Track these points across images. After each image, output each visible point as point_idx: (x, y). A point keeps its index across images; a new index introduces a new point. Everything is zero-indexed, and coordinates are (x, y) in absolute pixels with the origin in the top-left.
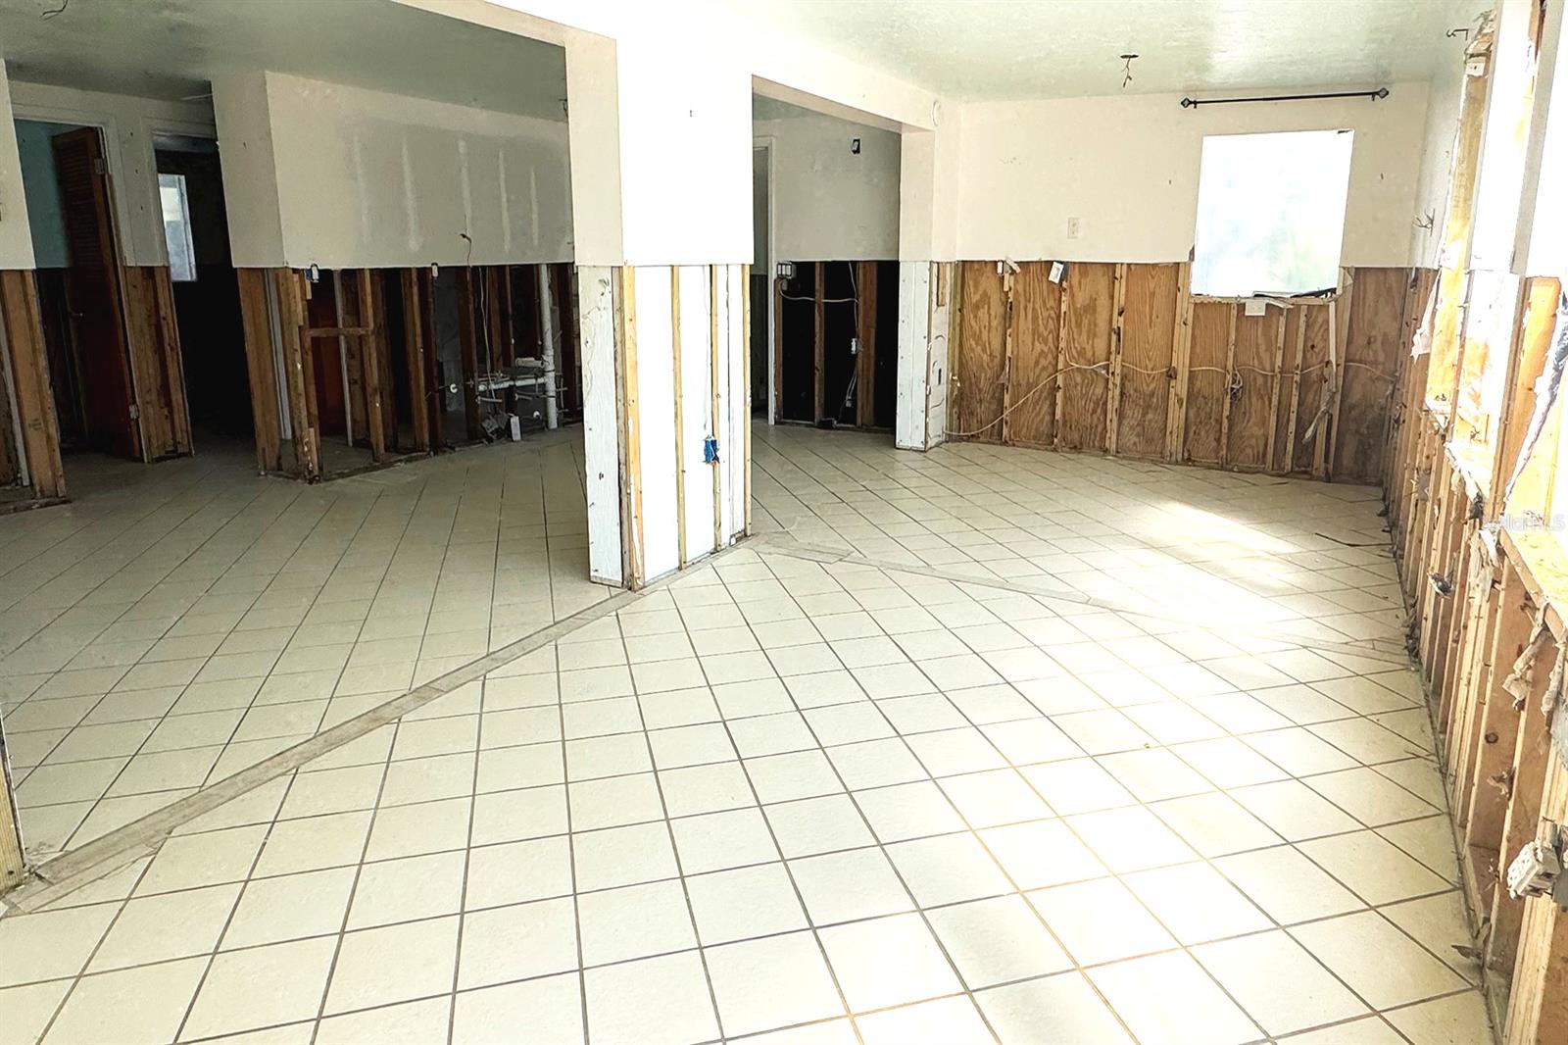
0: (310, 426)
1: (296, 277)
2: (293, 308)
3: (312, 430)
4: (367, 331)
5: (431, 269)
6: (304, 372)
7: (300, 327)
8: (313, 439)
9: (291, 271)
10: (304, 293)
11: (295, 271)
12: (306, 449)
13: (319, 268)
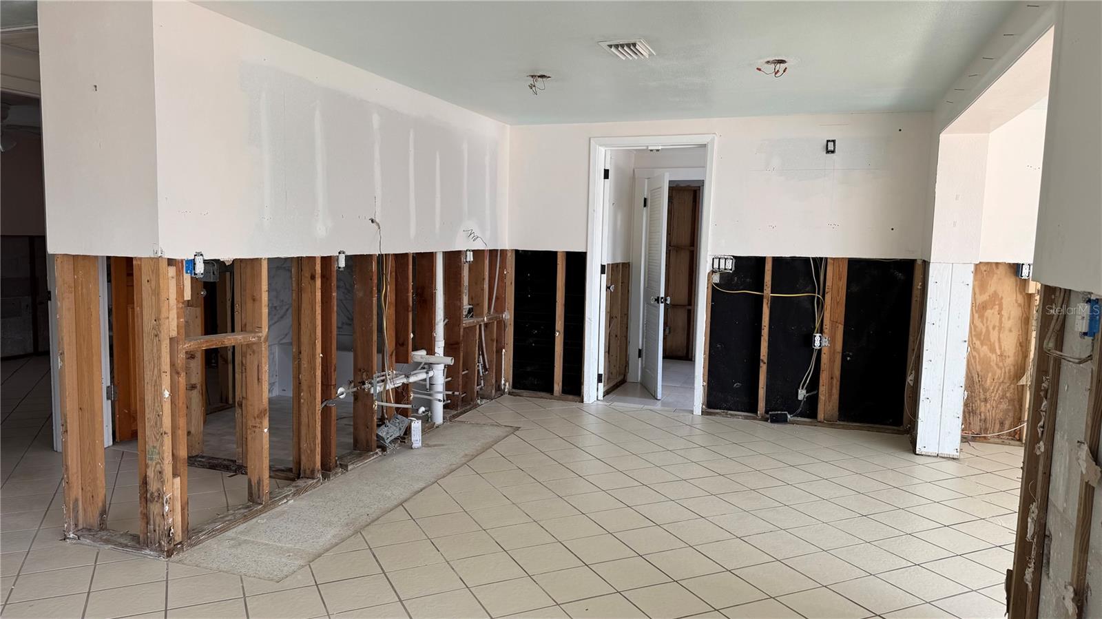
0: (175, 475)
1: (172, 271)
2: (163, 315)
3: (178, 480)
4: (260, 338)
5: (337, 258)
6: (173, 402)
7: (171, 339)
8: (178, 493)
9: (164, 264)
10: (180, 291)
11: (171, 262)
12: (167, 508)
13: (206, 258)
